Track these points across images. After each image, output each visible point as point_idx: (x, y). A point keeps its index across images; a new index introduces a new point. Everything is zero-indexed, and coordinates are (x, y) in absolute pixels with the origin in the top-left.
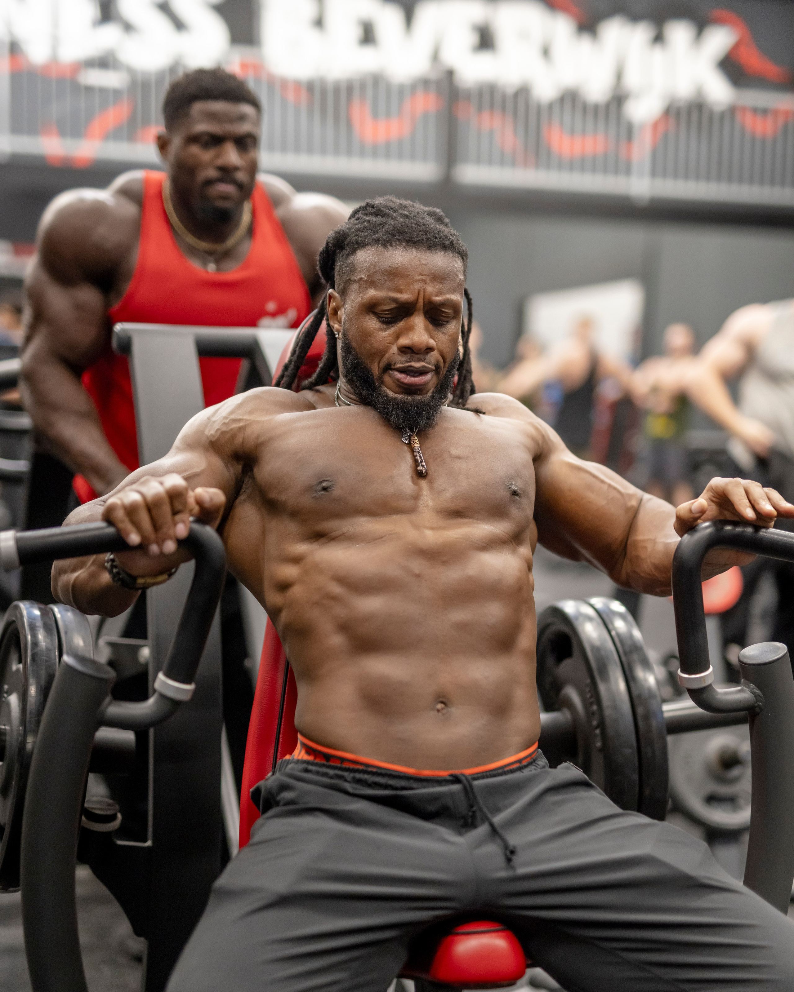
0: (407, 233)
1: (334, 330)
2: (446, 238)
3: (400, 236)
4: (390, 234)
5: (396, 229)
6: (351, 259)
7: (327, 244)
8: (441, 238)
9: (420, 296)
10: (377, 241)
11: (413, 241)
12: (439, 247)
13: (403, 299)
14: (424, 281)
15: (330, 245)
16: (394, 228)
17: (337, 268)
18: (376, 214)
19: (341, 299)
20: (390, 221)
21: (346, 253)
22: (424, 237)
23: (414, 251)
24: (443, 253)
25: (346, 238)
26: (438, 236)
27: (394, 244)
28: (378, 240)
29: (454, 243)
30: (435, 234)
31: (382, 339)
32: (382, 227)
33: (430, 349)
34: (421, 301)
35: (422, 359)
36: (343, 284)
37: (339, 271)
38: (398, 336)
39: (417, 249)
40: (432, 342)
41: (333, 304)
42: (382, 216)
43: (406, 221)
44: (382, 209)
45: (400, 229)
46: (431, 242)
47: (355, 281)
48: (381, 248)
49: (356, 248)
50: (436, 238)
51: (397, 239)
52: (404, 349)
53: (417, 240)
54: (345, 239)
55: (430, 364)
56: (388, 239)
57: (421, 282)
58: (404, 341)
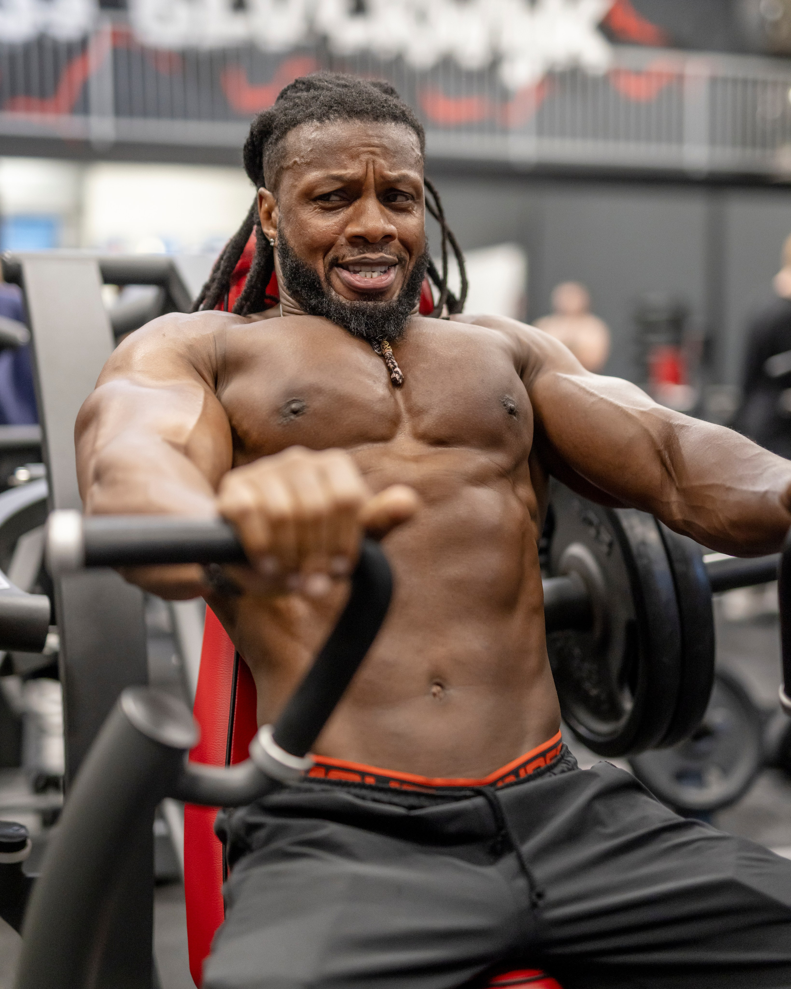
0: (346, 103)
1: (268, 238)
2: (396, 107)
3: (338, 107)
4: (326, 106)
5: (334, 100)
6: (281, 144)
7: (252, 133)
8: (390, 107)
9: (369, 169)
10: (311, 116)
11: (354, 111)
12: (387, 116)
13: (348, 176)
14: (373, 153)
15: (254, 133)
16: (331, 99)
17: (265, 159)
18: (308, 90)
19: (273, 195)
20: (325, 92)
21: (275, 137)
22: (369, 107)
23: (357, 121)
24: (393, 124)
25: (273, 121)
26: (385, 105)
27: (332, 116)
28: (313, 115)
29: (407, 113)
30: (382, 103)
31: (325, 229)
32: (316, 100)
33: (388, 237)
34: (371, 174)
35: (378, 250)
36: (274, 177)
37: (268, 162)
38: (346, 223)
39: (362, 120)
40: (391, 228)
41: (265, 206)
42: (315, 90)
43: (345, 90)
44: (314, 82)
45: (338, 100)
46: (378, 111)
47: (288, 168)
48: (316, 123)
49: (286, 129)
50: (383, 107)
51: (336, 110)
52: (354, 240)
53: (360, 110)
54: (272, 123)
55: (390, 255)
56: (325, 112)
57: (368, 153)
58: (353, 229)
